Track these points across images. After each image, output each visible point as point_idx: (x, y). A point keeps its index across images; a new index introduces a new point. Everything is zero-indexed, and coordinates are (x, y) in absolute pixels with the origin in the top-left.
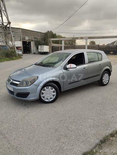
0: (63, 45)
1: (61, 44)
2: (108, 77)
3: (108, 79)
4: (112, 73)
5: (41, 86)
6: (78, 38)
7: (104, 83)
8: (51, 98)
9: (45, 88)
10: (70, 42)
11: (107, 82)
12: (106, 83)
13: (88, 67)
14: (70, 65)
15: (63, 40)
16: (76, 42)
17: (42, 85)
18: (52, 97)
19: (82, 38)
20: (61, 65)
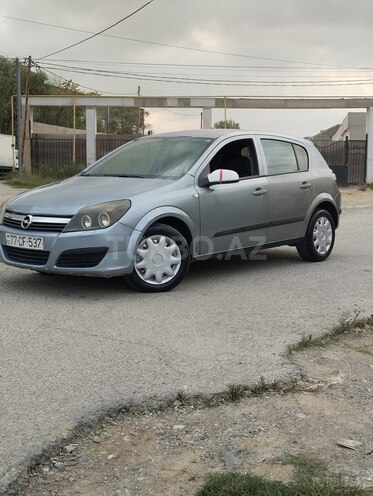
0: (91, 133)
1: (82, 125)
2: (330, 230)
3: (330, 239)
4: (342, 219)
5: (141, 229)
6: (165, 99)
7: (318, 250)
8: (165, 275)
9: (149, 240)
10: (117, 120)
11: (328, 247)
12: (323, 253)
13: (268, 187)
14: (218, 172)
15: (91, 107)
16: (147, 120)
17: (142, 226)
18: (168, 270)
19: (184, 102)
20: (192, 171)
